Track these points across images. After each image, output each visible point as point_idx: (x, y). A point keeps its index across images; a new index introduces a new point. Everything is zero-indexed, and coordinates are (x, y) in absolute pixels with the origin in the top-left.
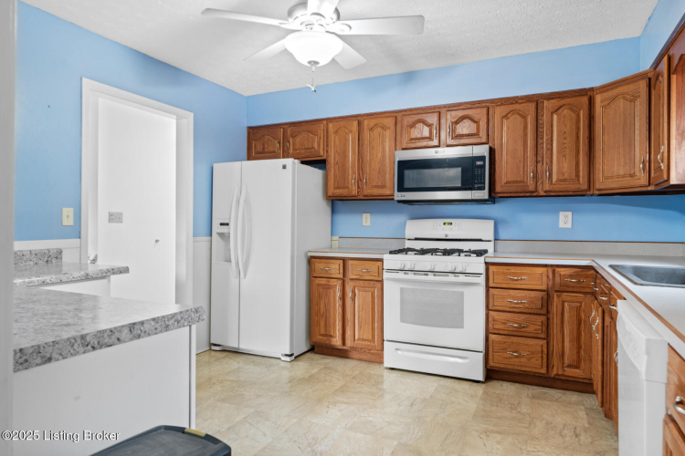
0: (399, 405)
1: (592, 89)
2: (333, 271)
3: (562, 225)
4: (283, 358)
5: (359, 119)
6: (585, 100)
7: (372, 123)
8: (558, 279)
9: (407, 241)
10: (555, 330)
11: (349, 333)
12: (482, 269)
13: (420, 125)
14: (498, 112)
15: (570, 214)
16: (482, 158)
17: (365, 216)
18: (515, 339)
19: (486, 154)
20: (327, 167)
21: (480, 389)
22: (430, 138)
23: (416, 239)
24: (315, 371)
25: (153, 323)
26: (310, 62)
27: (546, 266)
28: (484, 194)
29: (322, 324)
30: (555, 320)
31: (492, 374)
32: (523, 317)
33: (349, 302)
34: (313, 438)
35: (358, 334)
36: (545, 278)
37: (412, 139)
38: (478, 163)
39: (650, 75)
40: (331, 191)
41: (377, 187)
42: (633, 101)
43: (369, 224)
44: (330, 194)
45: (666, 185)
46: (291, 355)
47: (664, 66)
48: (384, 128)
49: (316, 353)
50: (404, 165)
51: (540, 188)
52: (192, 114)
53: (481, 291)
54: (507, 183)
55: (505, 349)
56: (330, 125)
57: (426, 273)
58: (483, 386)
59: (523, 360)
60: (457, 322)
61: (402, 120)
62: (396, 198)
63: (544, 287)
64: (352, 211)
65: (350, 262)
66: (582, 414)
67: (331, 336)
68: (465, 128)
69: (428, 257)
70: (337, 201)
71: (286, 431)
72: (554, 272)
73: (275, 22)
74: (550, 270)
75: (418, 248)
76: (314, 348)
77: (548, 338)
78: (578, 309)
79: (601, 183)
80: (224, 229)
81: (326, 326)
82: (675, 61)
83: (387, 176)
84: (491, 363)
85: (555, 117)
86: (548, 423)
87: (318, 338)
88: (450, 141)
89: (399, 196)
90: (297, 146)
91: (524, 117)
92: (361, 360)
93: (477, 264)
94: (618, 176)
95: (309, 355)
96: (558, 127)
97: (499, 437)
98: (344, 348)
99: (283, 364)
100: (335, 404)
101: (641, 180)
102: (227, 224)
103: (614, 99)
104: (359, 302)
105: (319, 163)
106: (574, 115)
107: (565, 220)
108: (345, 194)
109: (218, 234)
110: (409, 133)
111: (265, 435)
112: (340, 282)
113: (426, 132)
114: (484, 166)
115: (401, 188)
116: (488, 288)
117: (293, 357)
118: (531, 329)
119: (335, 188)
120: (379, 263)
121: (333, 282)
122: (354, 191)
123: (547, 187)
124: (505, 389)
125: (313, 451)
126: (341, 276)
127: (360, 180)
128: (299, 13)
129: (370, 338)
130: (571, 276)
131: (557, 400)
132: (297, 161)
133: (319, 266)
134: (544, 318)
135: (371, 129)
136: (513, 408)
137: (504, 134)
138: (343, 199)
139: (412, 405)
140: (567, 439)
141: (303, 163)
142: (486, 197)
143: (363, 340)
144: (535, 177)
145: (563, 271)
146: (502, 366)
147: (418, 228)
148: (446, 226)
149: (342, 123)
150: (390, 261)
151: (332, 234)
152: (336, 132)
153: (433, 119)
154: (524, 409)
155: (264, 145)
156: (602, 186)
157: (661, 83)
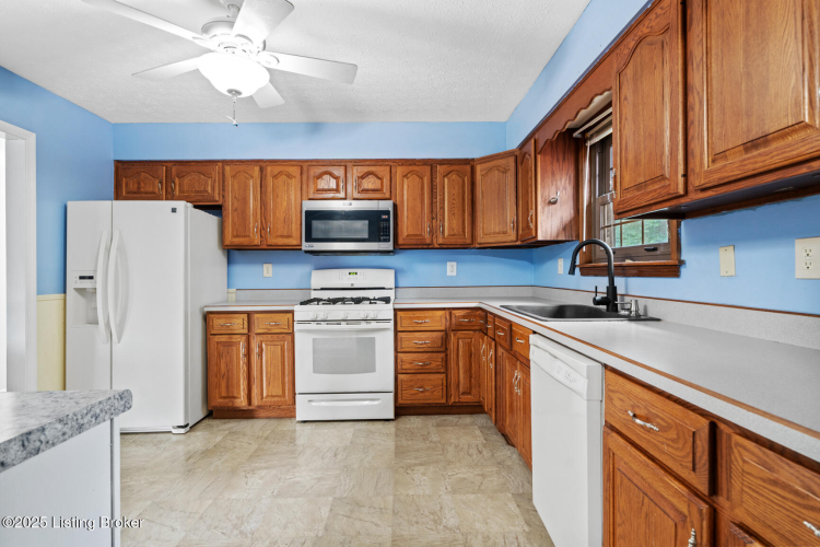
0: (323, 458)
1: (473, 160)
2: (236, 327)
3: (449, 273)
4: (174, 431)
5: (262, 165)
6: (468, 168)
7: (277, 169)
8: (453, 319)
9: (313, 292)
10: (452, 364)
11: (255, 391)
12: (391, 315)
13: (326, 177)
14: (400, 171)
15: (455, 264)
16: (387, 213)
17: (265, 266)
18: (420, 376)
19: (391, 209)
20: (224, 213)
21: (391, 427)
22: (337, 190)
23: (322, 289)
24: (219, 438)
25: (59, 426)
26: (230, 91)
27: (444, 309)
28: (389, 246)
29: (223, 385)
30: (453, 356)
31: (401, 411)
32: (426, 355)
33: (255, 358)
34: (238, 518)
35: (266, 391)
36: (444, 320)
37: (318, 190)
38: (384, 217)
39: (517, 153)
40: (229, 240)
41: (282, 236)
42: (505, 172)
43: (271, 275)
44: (227, 243)
45: (533, 240)
46: (186, 426)
47: (531, 147)
48: (289, 176)
49: (215, 418)
50: (312, 216)
51: (435, 241)
52: (34, 135)
53: (391, 334)
54: (408, 235)
55: (412, 386)
56: (227, 168)
57: (338, 322)
58: (393, 423)
59: (427, 394)
60: (370, 367)
61: (308, 170)
62: (304, 248)
63: (443, 328)
64: (251, 262)
65: (256, 316)
66: (478, 432)
67: (234, 398)
68: (369, 183)
69: (339, 306)
70: (234, 251)
71: (201, 518)
72: (450, 314)
73: (187, 35)
74: (447, 312)
75: (325, 298)
76: (211, 414)
77: (446, 372)
78: (470, 344)
79: (481, 239)
80: (86, 284)
81: (228, 387)
82: (541, 144)
83: (294, 225)
84: (400, 401)
85: (446, 180)
86: (456, 446)
87: (217, 402)
88: (356, 195)
89: (306, 246)
90: (186, 188)
91: (421, 178)
92: (268, 418)
93: (387, 311)
94: (495, 233)
95: (206, 422)
96: (448, 188)
97: (422, 469)
98: (250, 408)
99: (174, 438)
100: (253, 471)
101: (511, 237)
102: (91, 278)
103: (490, 170)
104: (267, 356)
105: (215, 209)
106: (460, 181)
107: (451, 268)
108: (246, 244)
109: (77, 290)
110: (316, 184)
111: (173, 530)
112: (244, 338)
113: (333, 184)
114: (388, 220)
115: (309, 239)
116: (396, 332)
117: (188, 428)
118: (434, 365)
119: (234, 237)
120: (290, 315)
121: (235, 339)
122: (257, 240)
123: (440, 241)
124: (414, 422)
125: (241, 532)
126: (246, 331)
127: (263, 229)
128: (219, 31)
129: (280, 393)
130: (464, 317)
131: (456, 425)
132: (190, 205)
133: (218, 322)
134: (443, 355)
135: (275, 177)
136: (425, 438)
137: (405, 192)
138: (241, 249)
139: (335, 455)
140: (474, 457)
141: (196, 207)
142: (391, 248)
143: (272, 396)
144: (432, 233)
145: (458, 313)
146: (410, 402)
147: (322, 279)
148: (351, 276)
149: (242, 167)
150: (301, 312)
151: (228, 287)
152: (234, 176)
153: (339, 172)
154: (435, 438)
155: (139, 184)
156: (482, 241)
157: (529, 160)
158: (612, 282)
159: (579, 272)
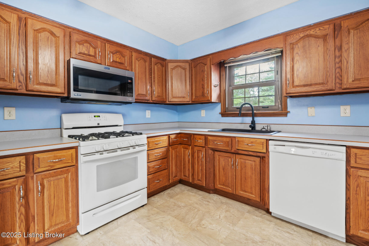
2: (10, 171)
3: (147, 117)
5: (21, 14)
6: (164, 63)
8: (170, 140)
9: (64, 131)
10: (170, 163)
13: (87, 45)
14: (134, 55)
16: (131, 79)
22: (95, 57)
28: (133, 99)
32: (160, 161)
33: (35, 196)
35: (48, 223)
36: (167, 141)
37: (81, 53)
38: (129, 81)
41: (45, 84)
42: (185, 69)
47: (206, 61)
48: (53, 35)
51: (151, 99)
54: (138, 94)
55: (154, 181)
57: (116, 150)
58: (147, 206)
61: (71, 35)
62: (73, 96)
63: (166, 145)
65: (37, 156)
68: (118, 58)
72: (169, 137)
84: (148, 192)
85: (156, 67)
91: (145, 63)
93: (143, 139)
94: (178, 97)
96: (157, 71)
101: (188, 99)
103: (176, 67)
106: (162, 69)
107: (148, 114)
112: (21, 180)
113: (92, 51)
114: (132, 83)
116: (148, 151)
118: (163, 166)
120: (73, 151)
122: (16, 85)
123: (154, 99)
126: (22, 174)
127: (21, 74)
129: (64, 219)
134: (166, 159)
137: (137, 68)
145: (172, 137)
146: (153, 190)
153: (97, 44)
156: (172, 100)
157: (204, 66)
158: (253, 119)
159: (220, 115)
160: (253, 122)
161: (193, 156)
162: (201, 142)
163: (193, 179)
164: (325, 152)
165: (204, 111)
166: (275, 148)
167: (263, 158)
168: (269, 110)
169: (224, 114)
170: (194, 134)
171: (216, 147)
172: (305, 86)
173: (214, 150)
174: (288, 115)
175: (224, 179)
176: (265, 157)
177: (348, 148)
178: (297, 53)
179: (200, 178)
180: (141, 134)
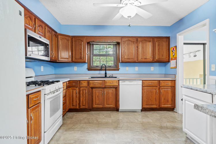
6: (57, 35)
14: (46, 28)
19: (49, 44)
39: (71, 37)
42: (68, 41)
47: (83, 39)
51: (52, 58)
62: (28, 56)
72: (66, 83)
77: (66, 102)
91: (50, 34)
94: (64, 58)
103: (63, 38)
107: (42, 68)
137: (47, 37)
157: (82, 42)
159: (87, 70)
160: (106, 73)
161: (79, 93)
162: (85, 84)
163: (80, 106)
164: (137, 82)
165: (76, 67)
166: (122, 83)
167: (116, 88)
168: (111, 68)
169: (89, 69)
170: (80, 81)
171: (94, 86)
172: (128, 59)
173: (92, 88)
174: (119, 70)
175: (98, 101)
176: (117, 88)
177: (142, 80)
178: (125, 46)
179: (84, 104)
180: (59, 81)
